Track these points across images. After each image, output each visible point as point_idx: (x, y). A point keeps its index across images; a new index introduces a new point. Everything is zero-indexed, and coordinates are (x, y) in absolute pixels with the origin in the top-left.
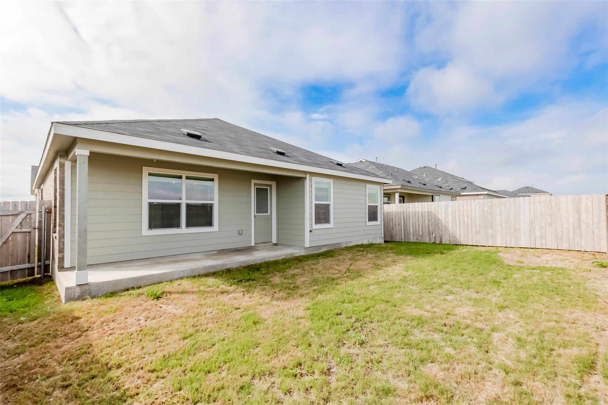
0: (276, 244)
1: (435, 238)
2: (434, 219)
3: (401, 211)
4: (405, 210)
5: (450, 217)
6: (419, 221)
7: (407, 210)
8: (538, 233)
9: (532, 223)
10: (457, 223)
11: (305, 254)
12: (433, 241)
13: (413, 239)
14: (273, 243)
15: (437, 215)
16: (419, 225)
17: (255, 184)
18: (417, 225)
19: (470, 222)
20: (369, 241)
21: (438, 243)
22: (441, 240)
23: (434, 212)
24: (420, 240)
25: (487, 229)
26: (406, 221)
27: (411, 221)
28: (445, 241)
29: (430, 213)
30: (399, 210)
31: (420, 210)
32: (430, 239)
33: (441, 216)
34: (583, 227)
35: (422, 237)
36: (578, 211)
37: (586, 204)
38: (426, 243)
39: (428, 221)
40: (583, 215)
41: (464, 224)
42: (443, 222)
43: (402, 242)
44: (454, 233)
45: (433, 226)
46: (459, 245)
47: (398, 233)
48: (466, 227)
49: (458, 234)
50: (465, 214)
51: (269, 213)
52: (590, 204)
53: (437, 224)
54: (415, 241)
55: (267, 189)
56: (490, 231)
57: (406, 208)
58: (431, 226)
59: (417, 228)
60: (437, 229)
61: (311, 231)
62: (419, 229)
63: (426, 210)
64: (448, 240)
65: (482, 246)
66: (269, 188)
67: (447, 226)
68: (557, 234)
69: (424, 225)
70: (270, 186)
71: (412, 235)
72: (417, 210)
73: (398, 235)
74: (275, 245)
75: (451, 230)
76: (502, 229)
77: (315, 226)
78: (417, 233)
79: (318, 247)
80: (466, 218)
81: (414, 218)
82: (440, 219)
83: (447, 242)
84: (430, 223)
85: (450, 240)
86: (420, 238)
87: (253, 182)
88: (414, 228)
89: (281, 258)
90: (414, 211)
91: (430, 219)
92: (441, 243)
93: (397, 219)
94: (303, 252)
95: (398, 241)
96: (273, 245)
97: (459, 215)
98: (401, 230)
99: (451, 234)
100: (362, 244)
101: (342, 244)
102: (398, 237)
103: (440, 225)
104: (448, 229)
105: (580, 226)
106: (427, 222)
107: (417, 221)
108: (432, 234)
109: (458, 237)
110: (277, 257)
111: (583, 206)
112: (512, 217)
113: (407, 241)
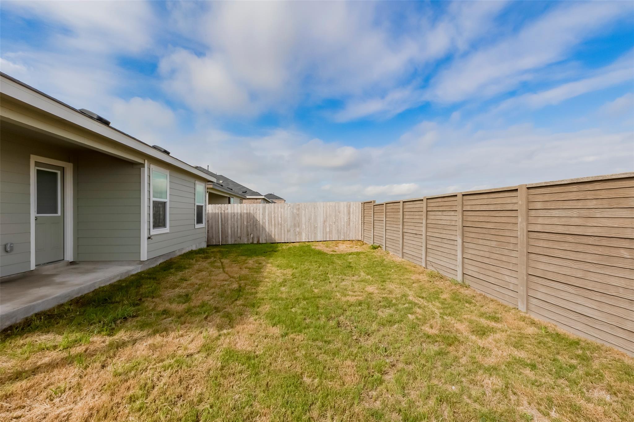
0: (72, 263)
1: (253, 238)
2: (252, 221)
3: (218, 213)
4: (223, 212)
5: (267, 218)
6: (237, 222)
7: (226, 212)
8: (328, 230)
9: (325, 222)
10: (273, 224)
11: (142, 270)
12: (251, 241)
13: (231, 241)
14: (68, 262)
15: (255, 216)
16: (237, 227)
17: (37, 164)
18: (236, 227)
19: (283, 223)
20: (196, 247)
21: (256, 243)
22: (259, 240)
23: (252, 213)
24: (239, 241)
25: (295, 228)
26: (223, 223)
27: (229, 222)
28: (262, 241)
29: (249, 214)
30: (217, 211)
31: (239, 211)
32: (248, 240)
33: (259, 217)
34: (351, 224)
35: (240, 239)
36: (349, 214)
37: (353, 209)
38: (244, 244)
39: (247, 223)
40: (351, 216)
41: (278, 224)
42: (261, 223)
43: (219, 245)
44: (270, 233)
45: (252, 227)
46: (274, 243)
47: (214, 236)
48: (280, 226)
49: (273, 233)
50: (279, 216)
51: (59, 214)
52: (354, 208)
53: (255, 225)
54: (233, 243)
55: (56, 174)
56: (298, 230)
57: (224, 210)
58: (249, 227)
59: (236, 230)
60: (255, 229)
61: (149, 238)
62: (238, 231)
63: (245, 211)
64: (264, 239)
65: (292, 242)
66: (59, 173)
67: (264, 226)
68: (338, 230)
69: (243, 227)
70: (63, 169)
71: (230, 237)
72: (236, 211)
73: (215, 238)
74: (71, 265)
75: (267, 230)
76: (306, 227)
77: (154, 232)
78: (236, 234)
79: (154, 259)
80: (280, 219)
81: (232, 220)
82: (258, 221)
83: (264, 242)
84: (248, 224)
85: (266, 240)
86: (239, 239)
87: (34, 159)
88: (233, 229)
89: (115, 280)
90: (232, 212)
91: (249, 220)
92: (258, 243)
93: (214, 221)
94: (140, 268)
95: (215, 244)
96: (68, 265)
97: (275, 217)
98: (219, 233)
99: (267, 233)
100: (192, 250)
101: (176, 252)
102: (214, 241)
103: (258, 226)
104: (265, 229)
105: (350, 223)
106: (245, 223)
107: (235, 223)
108: (251, 234)
109: (273, 236)
110: (110, 279)
111: (351, 210)
112: (312, 218)
113: (224, 244)
